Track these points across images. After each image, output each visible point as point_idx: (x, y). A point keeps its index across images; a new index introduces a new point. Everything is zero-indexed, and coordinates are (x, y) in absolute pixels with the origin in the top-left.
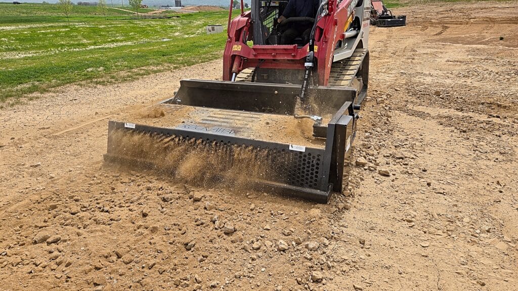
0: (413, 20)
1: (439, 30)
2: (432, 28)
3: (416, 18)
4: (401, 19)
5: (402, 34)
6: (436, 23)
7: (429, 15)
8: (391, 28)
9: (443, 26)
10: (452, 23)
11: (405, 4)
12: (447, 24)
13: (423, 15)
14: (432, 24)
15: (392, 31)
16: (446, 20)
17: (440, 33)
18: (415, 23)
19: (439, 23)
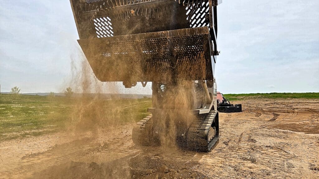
0: (247, 108)
1: (272, 117)
2: (265, 115)
3: (250, 107)
4: (238, 107)
5: (239, 119)
6: (267, 111)
7: (260, 106)
8: (230, 114)
9: (274, 114)
10: (280, 111)
11: (241, 98)
12: (276, 112)
13: (255, 106)
14: (264, 112)
15: (231, 116)
16: (274, 109)
17: (274, 120)
18: (250, 111)
19: (270, 111)
